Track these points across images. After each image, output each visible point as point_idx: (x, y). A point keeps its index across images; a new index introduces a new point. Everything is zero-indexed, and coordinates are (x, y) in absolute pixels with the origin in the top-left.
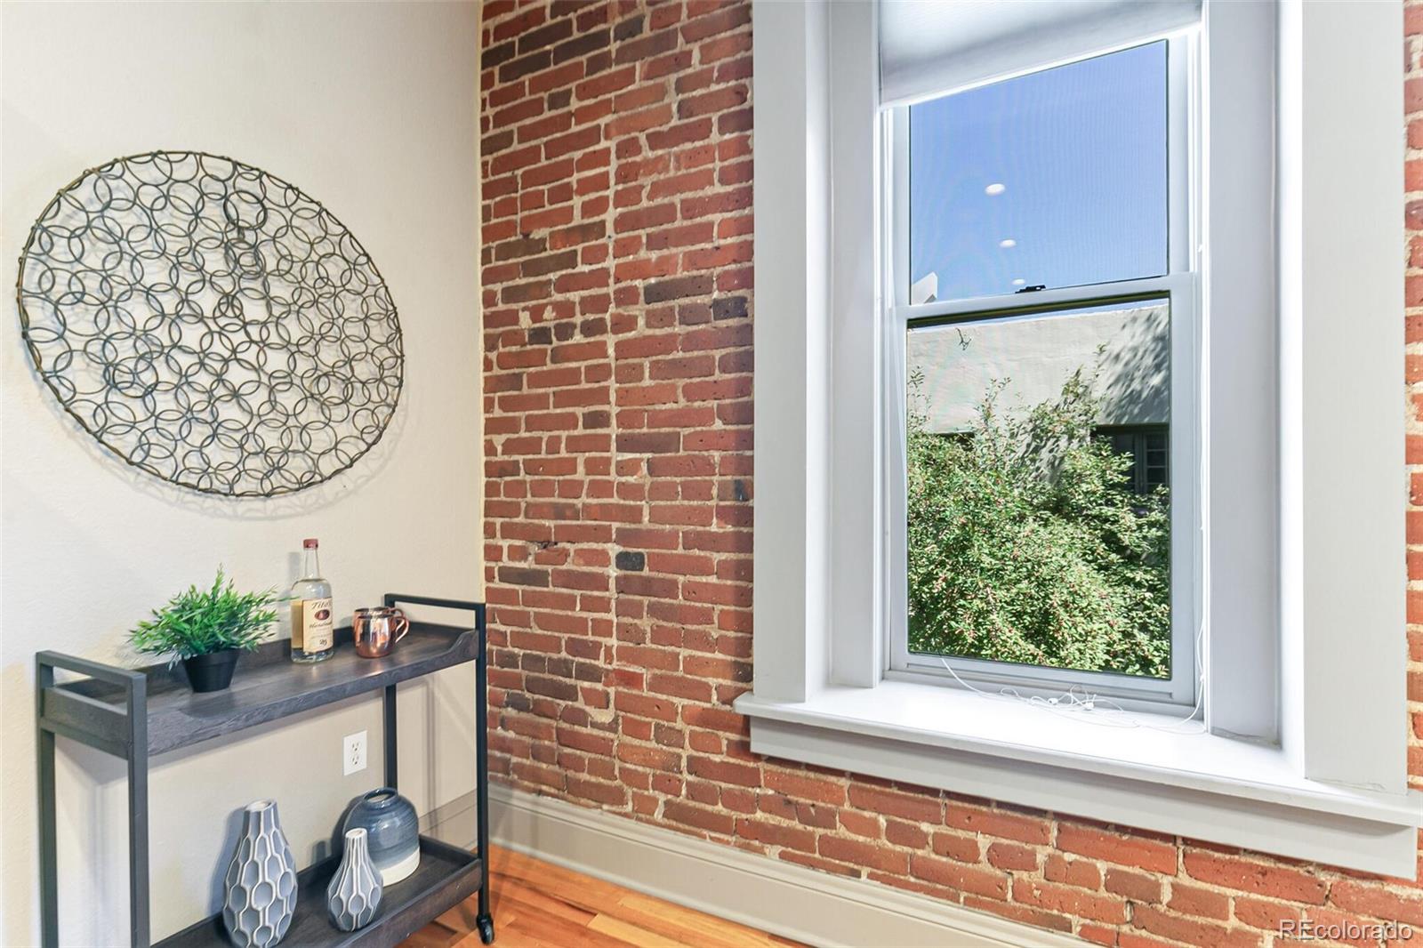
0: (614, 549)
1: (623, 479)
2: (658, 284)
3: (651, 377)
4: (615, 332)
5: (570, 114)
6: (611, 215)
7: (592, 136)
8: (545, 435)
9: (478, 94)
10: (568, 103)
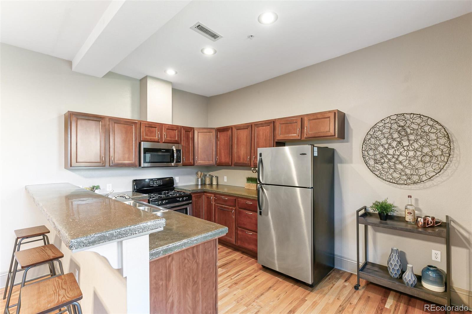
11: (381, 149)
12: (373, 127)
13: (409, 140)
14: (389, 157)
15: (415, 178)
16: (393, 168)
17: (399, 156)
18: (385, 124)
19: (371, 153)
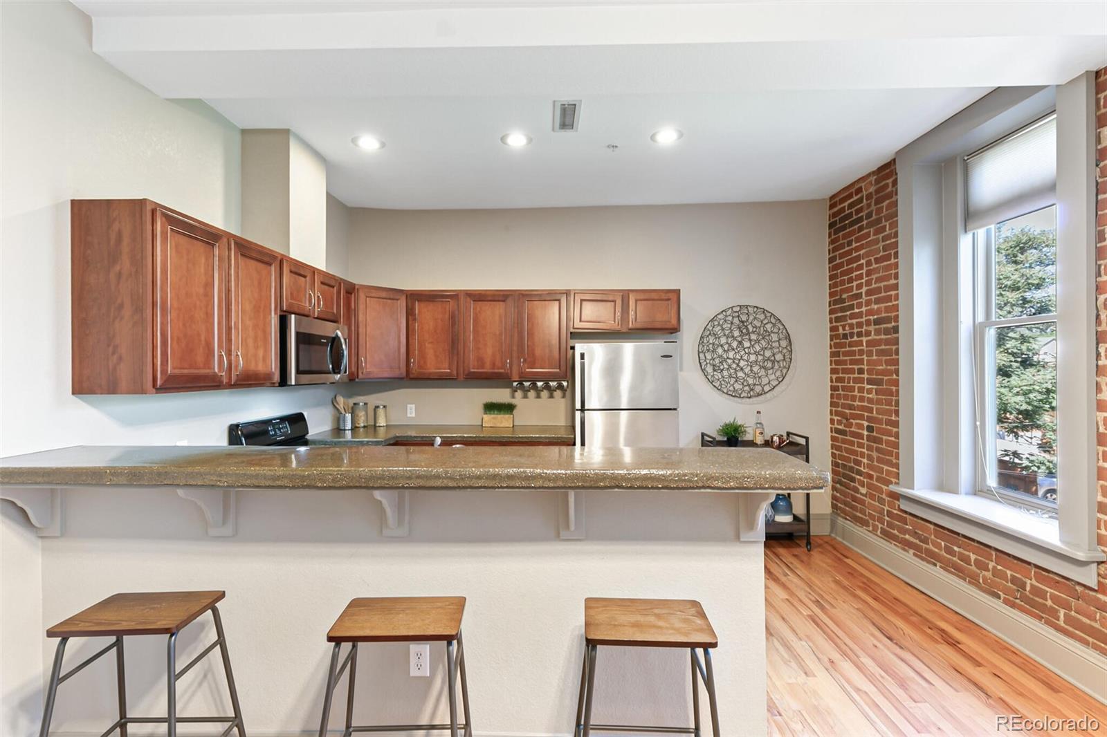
0: (866, 424)
1: (868, 396)
2: (877, 318)
3: (876, 356)
4: (866, 336)
5: (852, 249)
6: (864, 289)
7: (858, 258)
8: (847, 376)
9: (827, 240)
10: (852, 245)
11: (720, 351)
12: (712, 320)
13: (750, 340)
14: (729, 361)
15: (758, 389)
16: (734, 376)
17: (739, 360)
18: (726, 316)
19: (709, 356)
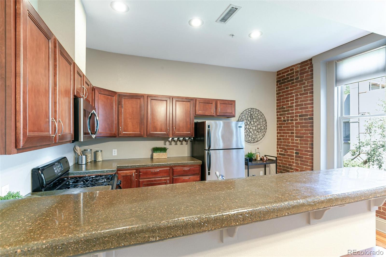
0: (295, 151)
1: (296, 142)
2: (301, 115)
3: (300, 128)
4: (295, 121)
5: (289, 90)
6: (294, 105)
7: (292, 93)
8: (285, 135)
9: (276, 87)
12: (242, 113)
13: (253, 121)
14: (247, 129)
15: (256, 139)
16: (249, 135)
17: (250, 129)
18: (246, 112)
